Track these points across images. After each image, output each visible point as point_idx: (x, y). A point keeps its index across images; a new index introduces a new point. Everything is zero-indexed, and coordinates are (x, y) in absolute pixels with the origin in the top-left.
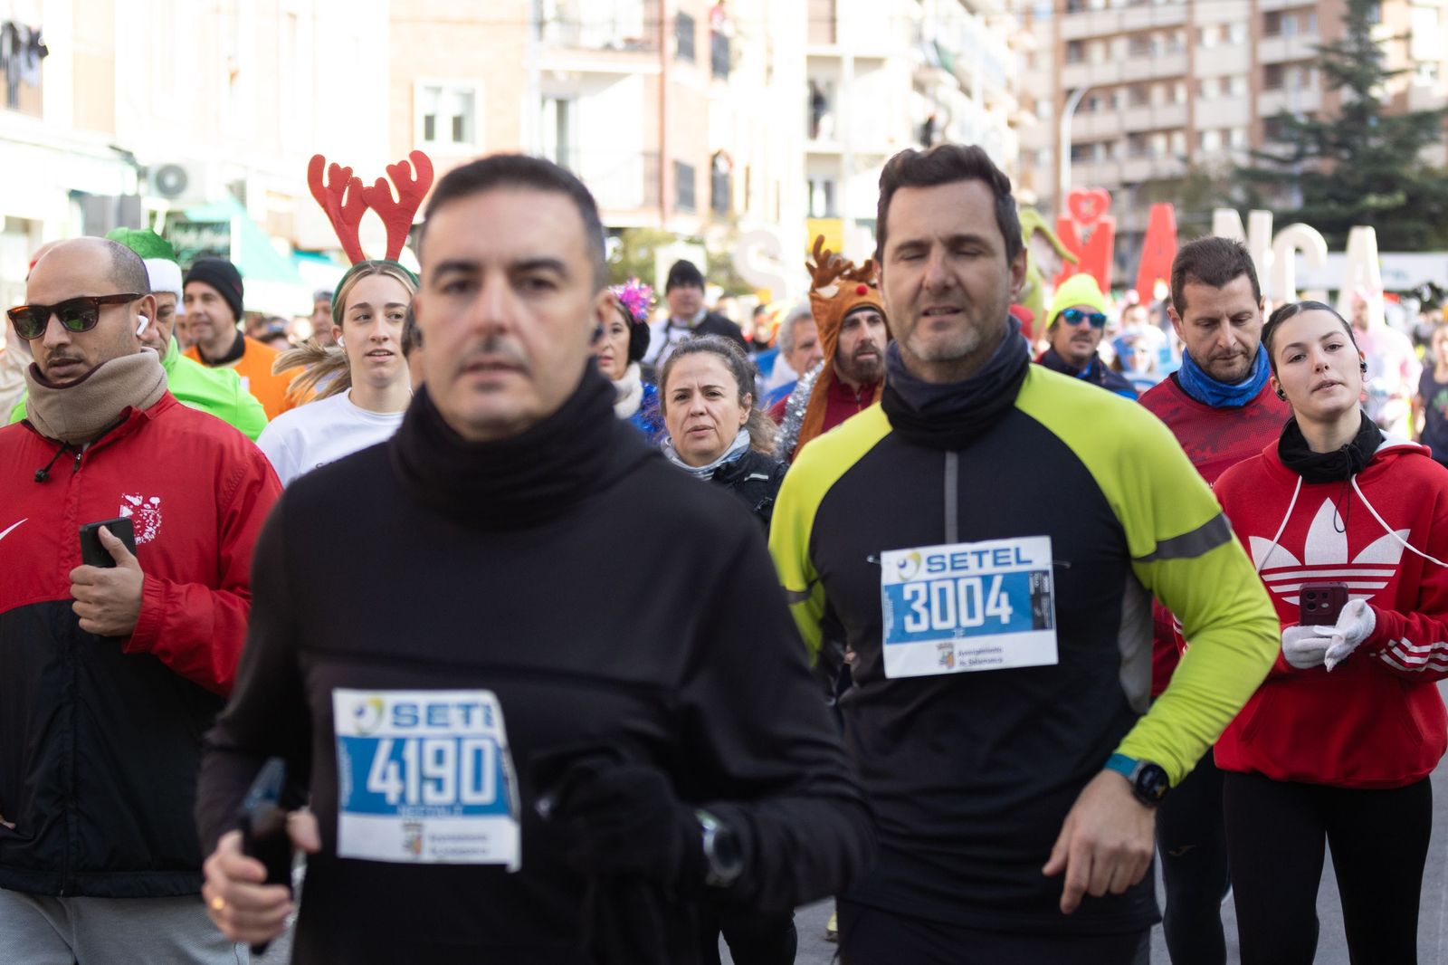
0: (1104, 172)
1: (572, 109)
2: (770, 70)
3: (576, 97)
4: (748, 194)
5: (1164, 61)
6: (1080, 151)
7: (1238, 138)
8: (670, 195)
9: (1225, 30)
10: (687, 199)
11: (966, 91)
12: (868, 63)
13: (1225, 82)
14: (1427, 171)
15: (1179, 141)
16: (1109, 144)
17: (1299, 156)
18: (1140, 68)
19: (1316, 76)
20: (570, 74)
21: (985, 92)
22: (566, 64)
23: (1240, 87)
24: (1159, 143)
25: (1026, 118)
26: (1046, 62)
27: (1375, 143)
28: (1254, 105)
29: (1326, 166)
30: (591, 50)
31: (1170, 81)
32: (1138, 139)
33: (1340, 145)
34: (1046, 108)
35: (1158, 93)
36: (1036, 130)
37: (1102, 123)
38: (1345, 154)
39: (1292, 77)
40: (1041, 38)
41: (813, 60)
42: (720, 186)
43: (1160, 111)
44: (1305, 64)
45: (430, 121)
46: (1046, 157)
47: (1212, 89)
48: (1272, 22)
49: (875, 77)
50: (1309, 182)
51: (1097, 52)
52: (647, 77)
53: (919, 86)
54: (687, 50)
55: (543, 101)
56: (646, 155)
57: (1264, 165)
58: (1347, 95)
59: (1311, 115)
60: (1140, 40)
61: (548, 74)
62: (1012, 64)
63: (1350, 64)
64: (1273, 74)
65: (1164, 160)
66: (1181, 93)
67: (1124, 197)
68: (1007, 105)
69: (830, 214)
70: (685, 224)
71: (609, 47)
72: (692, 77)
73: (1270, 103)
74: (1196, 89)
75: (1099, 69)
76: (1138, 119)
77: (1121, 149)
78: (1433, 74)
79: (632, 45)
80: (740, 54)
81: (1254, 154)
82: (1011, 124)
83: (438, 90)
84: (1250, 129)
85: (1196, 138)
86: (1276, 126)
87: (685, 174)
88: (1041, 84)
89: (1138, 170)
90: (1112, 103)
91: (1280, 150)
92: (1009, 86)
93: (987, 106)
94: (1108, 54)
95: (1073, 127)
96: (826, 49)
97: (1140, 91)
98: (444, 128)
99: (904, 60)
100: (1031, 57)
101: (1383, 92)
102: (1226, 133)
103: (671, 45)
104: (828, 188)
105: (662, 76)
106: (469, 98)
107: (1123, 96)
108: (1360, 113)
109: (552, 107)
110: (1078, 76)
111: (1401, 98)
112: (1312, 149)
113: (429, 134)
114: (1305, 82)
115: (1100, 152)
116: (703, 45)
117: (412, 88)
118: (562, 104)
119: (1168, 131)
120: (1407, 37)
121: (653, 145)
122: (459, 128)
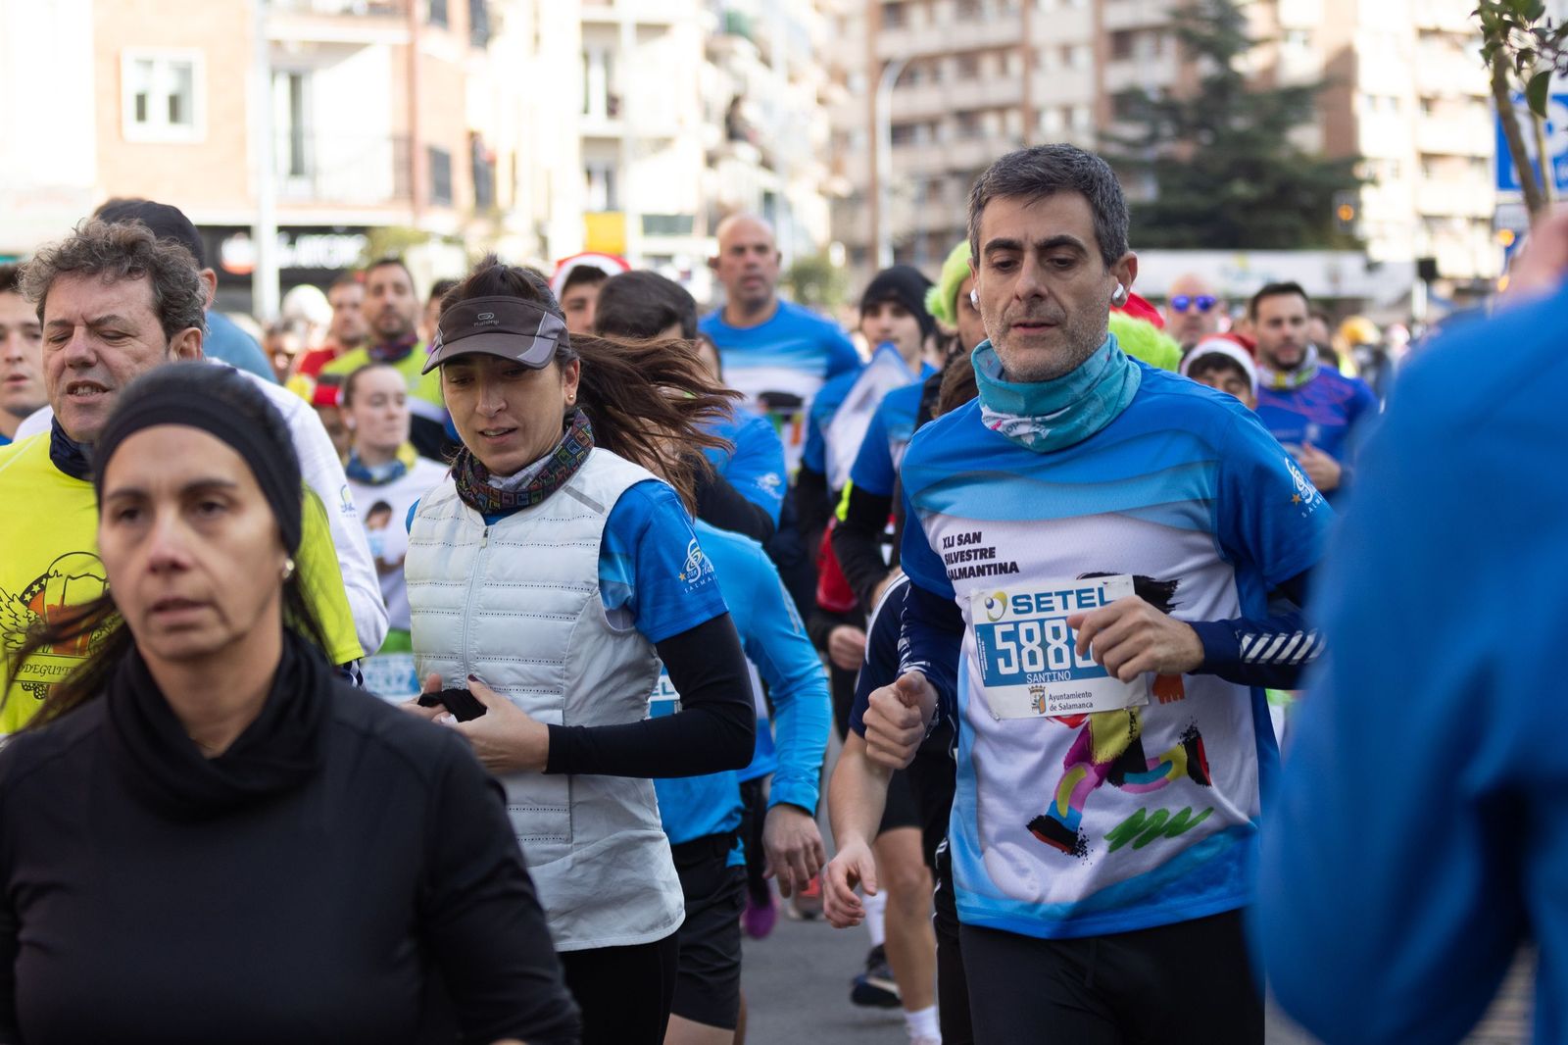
0: (929, 156)
1: (305, 86)
2: (537, 38)
3: (310, 71)
4: (515, 183)
5: (995, 28)
6: (901, 132)
7: (1083, 118)
8: (424, 185)
10: (443, 191)
11: (766, 60)
12: (651, 30)
13: (1066, 52)
14: (1300, 157)
15: (1015, 122)
16: (933, 123)
17: (1153, 139)
18: (968, 35)
19: (1171, 46)
20: (305, 43)
21: (789, 64)
22: (296, 32)
23: (1083, 58)
24: (991, 123)
25: (837, 94)
26: (858, 28)
27: (1239, 123)
28: (1099, 78)
29: (1183, 151)
30: (327, 16)
31: (1002, 51)
32: (968, 119)
33: (1202, 124)
34: (860, 82)
35: (989, 65)
36: (849, 107)
37: (924, 99)
38: (1206, 138)
39: (1143, 46)
41: (588, 27)
42: (482, 175)
43: (992, 86)
44: (1157, 31)
45: (141, 100)
46: (861, 140)
47: (1050, 59)
49: (659, 46)
50: (1165, 169)
51: (917, 15)
52: (395, 48)
53: (712, 56)
54: (439, 14)
55: (274, 74)
56: (396, 139)
57: (1114, 150)
58: (1206, 67)
59: (1166, 90)
61: (277, 44)
62: (820, 30)
63: (1208, 31)
64: (1121, 42)
65: (997, 143)
66: (1016, 64)
67: (952, 188)
68: (815, 78)
69: (611, 206)
70: (441, 220)
71: (348, 12)
72: (445, 46)
73: (1119, 76)
74: (1032, 59)
75: (922, 34)
76: (966, 95)
77: (948, 130)
78: (1306, 42)
79: (375, 10)
80: (501, 19)
81: (1102, 136)
82: (821, 101)
83: (149, 64)
84: (1095, 107)
85: (1033, 117)
86: (1126, 103)
87: (441, 161)
88: (853, 54)
89: (967, 155)
90: (936, 76)
91: (1132, 131)
92: (816, 55)
93: (792, 79)
94: (931, 19)
95: (891, 104)
96: (600, 14)
97: (968, 61)
98: (158, 108)
99: (695, 26)
100: (841, 22)
101: (1248, 63)
102: (1067, 112)
103: (421, 10)
104: (609, 178)
105: (411, 48)
106: (185, 72)
107: (949, 68)
108: (1223, 89)
109: (283, 86)
110: (896, 45)
111: (1269, 72)
112: (1167, 129)
113: (141, 115)
114: (1158, 52)
115: (922, 135)
116: (458, 8)
117: (117, 61)
118: (295, 80)
119: (1001, 109)
121: (402, 127)
122: (175, 108)
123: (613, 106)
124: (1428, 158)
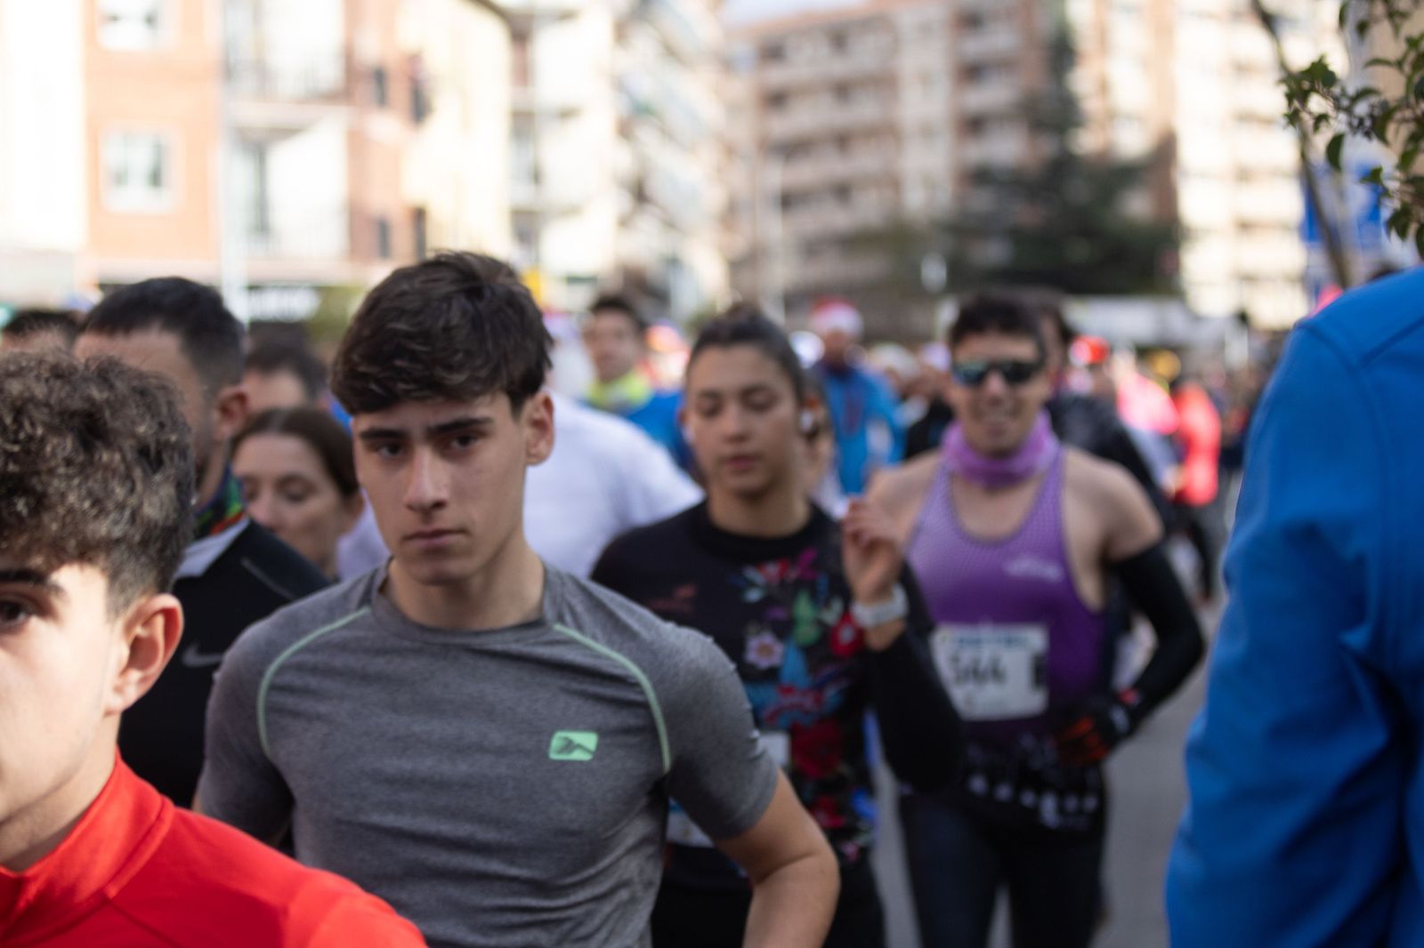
5: (864, 110)
6: (788, 201)
9: (925, 79)
10: (384, 249)
11: (667, 134)
12: (566, 114)
18: (843, 117)
22: (254, 114)
26: (747, 113)
27: (1079, 192)
29: (1026, 214)
30: (285, 101)
32: (842, 191)
35: (860, 145)
37: (806, 173)
39: (995, 129)
40: (742, 87)
43: (864, 161)
44: (1004, 117)
47: (915, 139)
48: (971, 72)
50: (1017, 235)
53: (624, 133)
58: (1047, 147)
60: (842, 90)
62: (713, 112)
64: (973, 125)
65: (868, 210)
72: (387, 126)
73: (975, 152)
75: (804, 118)
76: (840, 168)
77: (826, 202)
84: (954, 182)
86: (980, 176)
87: (383, 229)
88: (744, 131)
89: (840, 219)
95: (777, 176)
96: (522, 99)
97: (842, 140)
98: (137, 177)
100: (732, 109)
101: (1087, 142)
103: (366, 90)
106: (159, 147)
107: (827, 148)
108: (1063, 166)
110: (779, 126)
116: (399, 92)
120: (1104, 87)
122: (156, 178)
123: (536, 176)
124: (1245, 226)
